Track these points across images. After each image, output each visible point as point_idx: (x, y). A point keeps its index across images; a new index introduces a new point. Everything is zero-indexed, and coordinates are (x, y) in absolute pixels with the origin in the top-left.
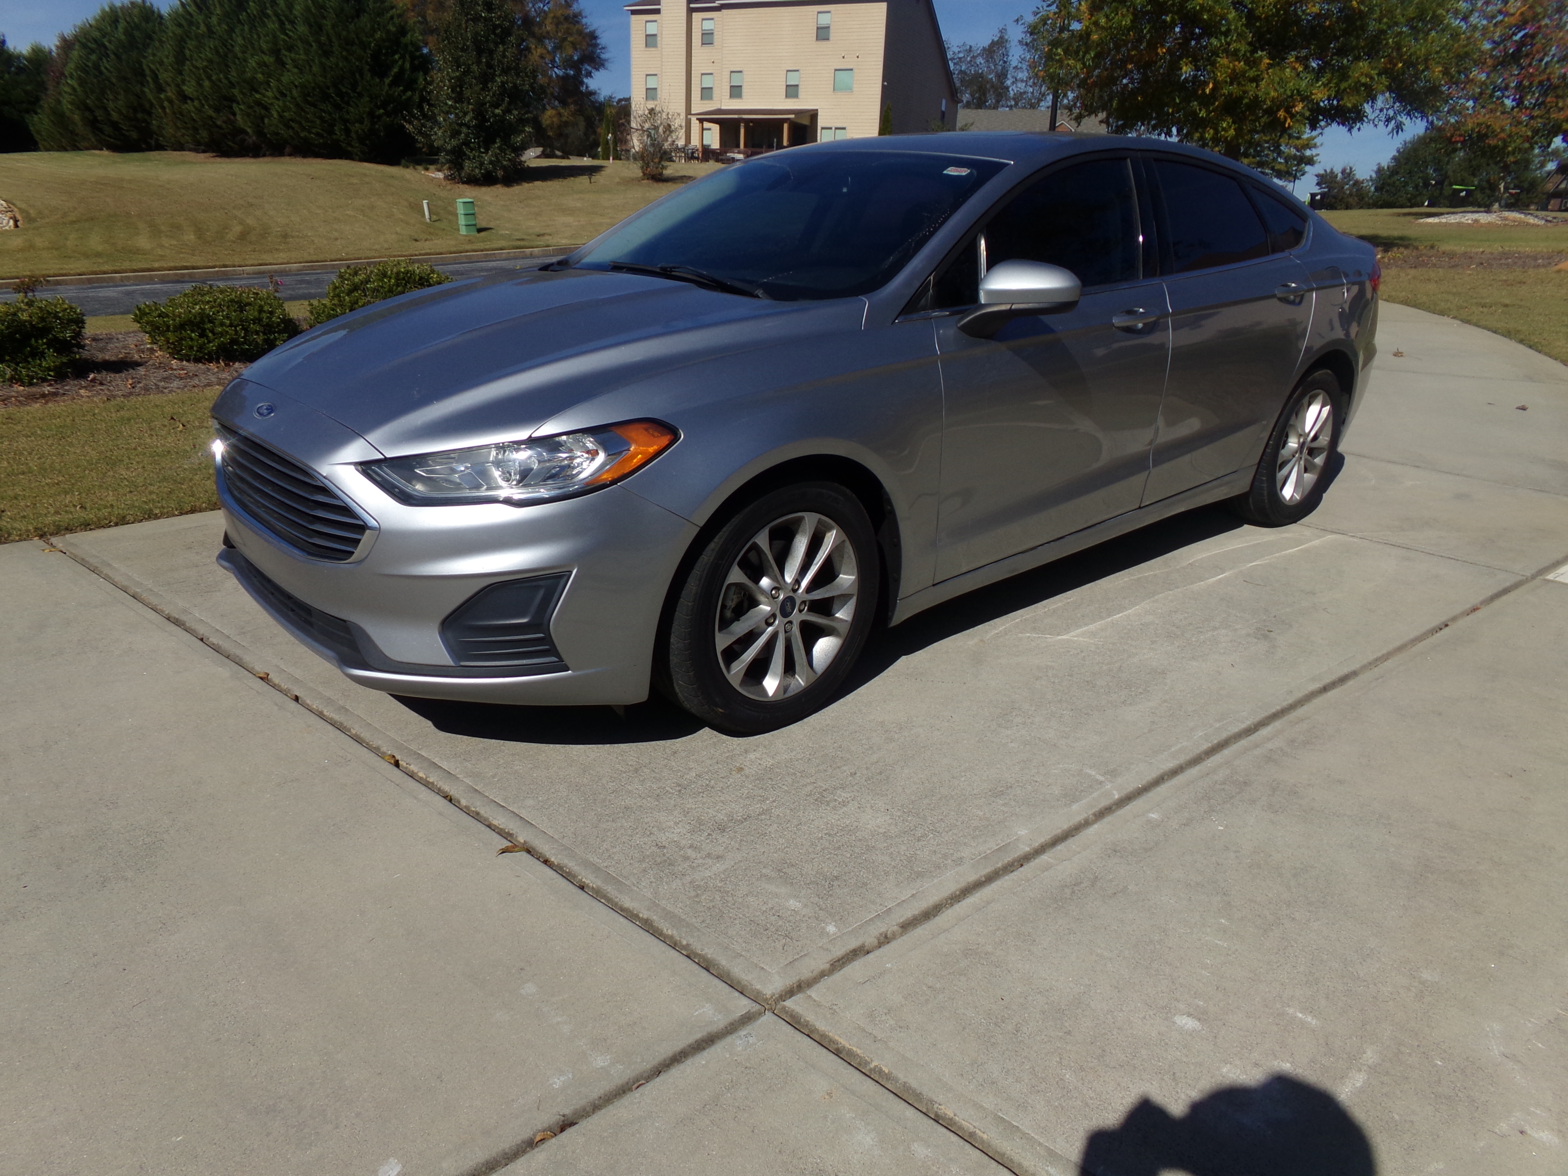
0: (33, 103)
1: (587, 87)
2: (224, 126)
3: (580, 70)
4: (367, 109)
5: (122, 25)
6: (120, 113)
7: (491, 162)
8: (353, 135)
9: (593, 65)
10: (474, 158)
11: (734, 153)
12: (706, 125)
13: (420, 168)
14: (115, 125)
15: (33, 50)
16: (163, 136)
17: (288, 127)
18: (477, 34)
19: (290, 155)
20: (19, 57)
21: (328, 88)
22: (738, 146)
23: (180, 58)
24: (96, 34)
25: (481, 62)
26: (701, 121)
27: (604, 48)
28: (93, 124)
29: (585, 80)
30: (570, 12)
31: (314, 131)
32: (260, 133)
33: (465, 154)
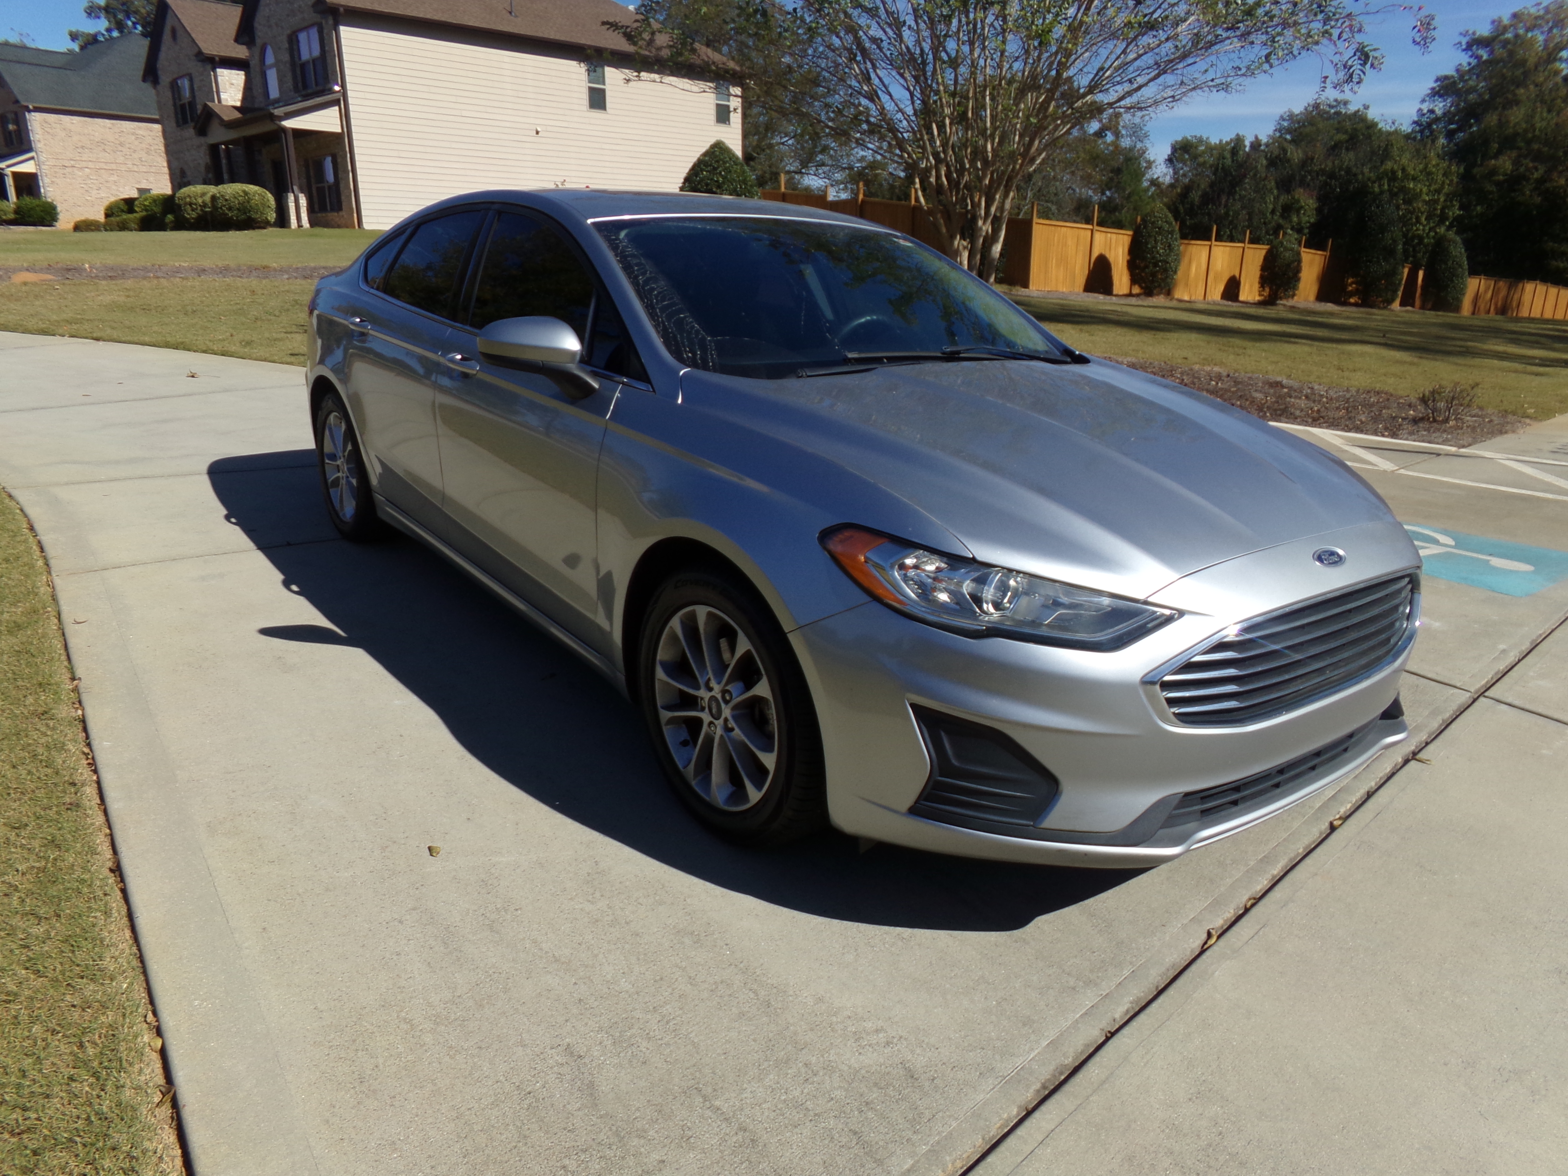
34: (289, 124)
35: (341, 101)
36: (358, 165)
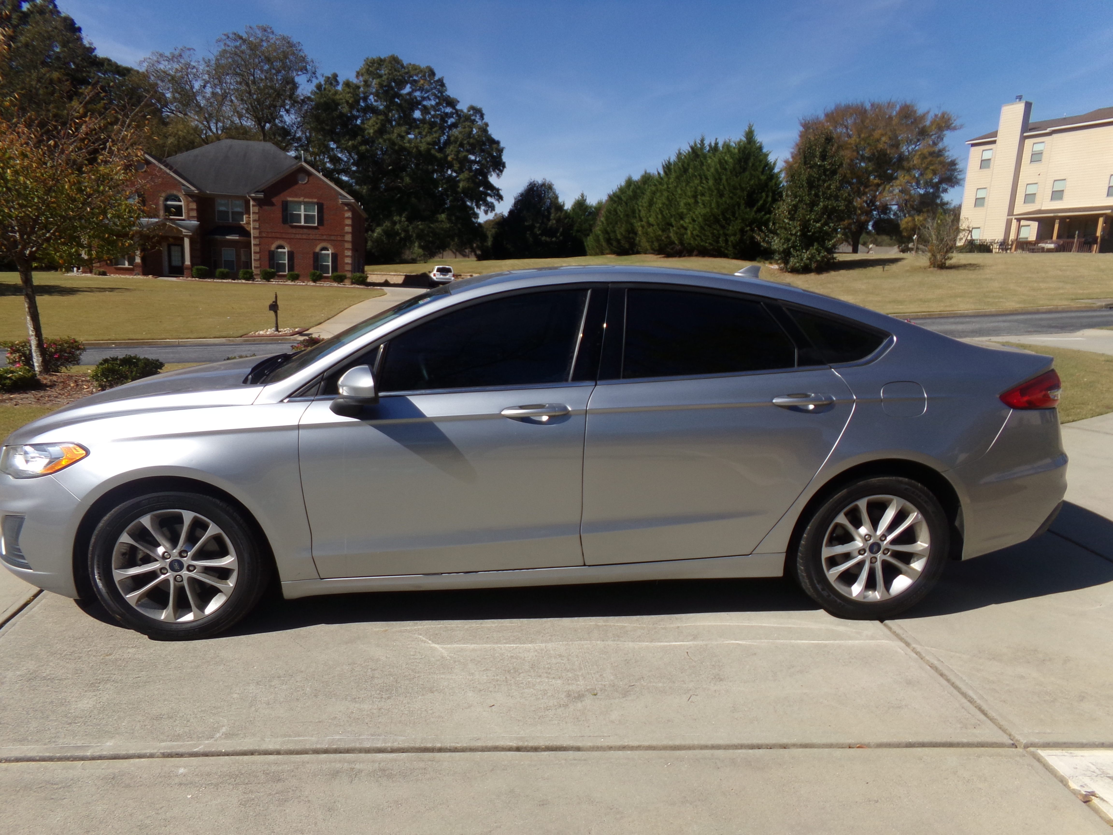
0: (588, 231)
1: (942, 200)
2: (665, 240)
3: (938, 188)
4: (739, 227)
5: (632, 186)
6: (621, 234)
7: (808, 259)
8: (730, 243)
9: (950, 184)
10: (797, 256)
11: (1047, 243)
12: (1023, 222)
13: (767, 262)
14: (618, 241)
15: (599, 203)
16: (640, 246)
17: (695, 239)
18: (810, 176)
19: (697, 256)
20: (591, 207)
21: (719, 216)
22: (1052, 238)
23: (651, 203)
24: (619, 193)
25: (811, 194)
26: (1019, 220)
27: (961, 171)
28: (609, 241)
29: (942, 195)
30: (936, 149)
31: (708, 241)
32: (681, 243)
33: (791, 254)
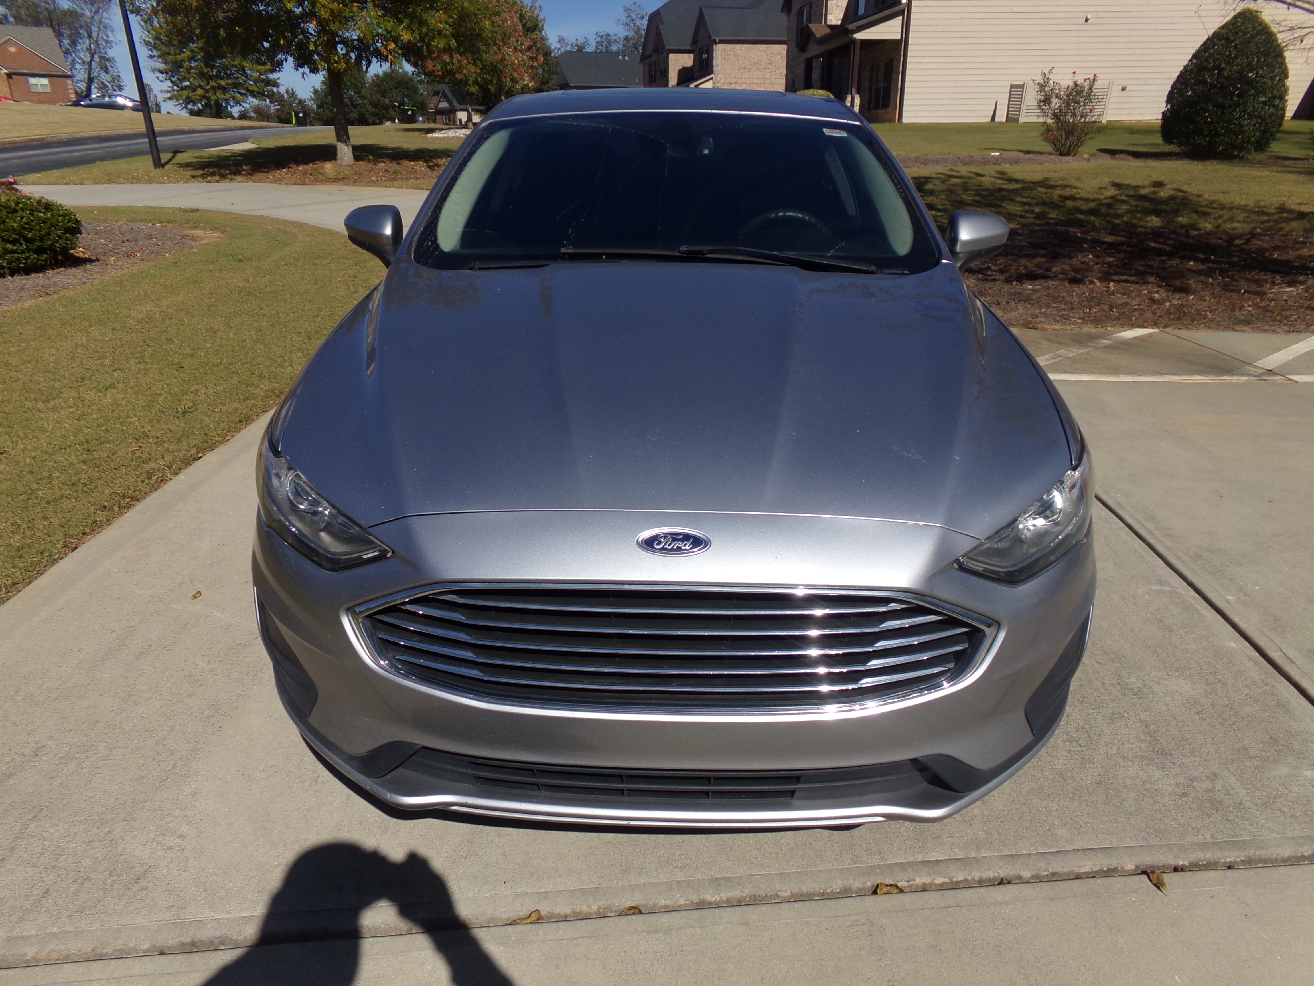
34: (859, 36)
35: (905, 13)
36: (908, 66)
